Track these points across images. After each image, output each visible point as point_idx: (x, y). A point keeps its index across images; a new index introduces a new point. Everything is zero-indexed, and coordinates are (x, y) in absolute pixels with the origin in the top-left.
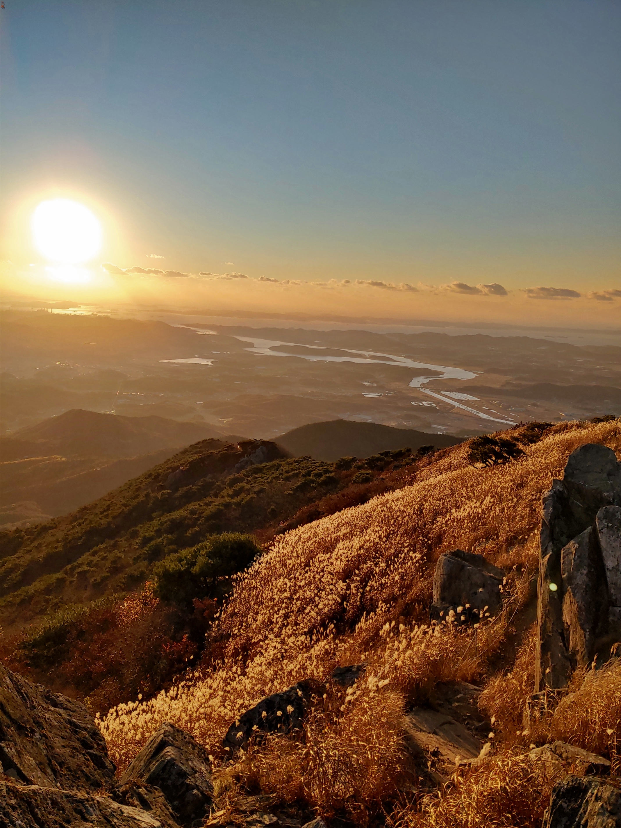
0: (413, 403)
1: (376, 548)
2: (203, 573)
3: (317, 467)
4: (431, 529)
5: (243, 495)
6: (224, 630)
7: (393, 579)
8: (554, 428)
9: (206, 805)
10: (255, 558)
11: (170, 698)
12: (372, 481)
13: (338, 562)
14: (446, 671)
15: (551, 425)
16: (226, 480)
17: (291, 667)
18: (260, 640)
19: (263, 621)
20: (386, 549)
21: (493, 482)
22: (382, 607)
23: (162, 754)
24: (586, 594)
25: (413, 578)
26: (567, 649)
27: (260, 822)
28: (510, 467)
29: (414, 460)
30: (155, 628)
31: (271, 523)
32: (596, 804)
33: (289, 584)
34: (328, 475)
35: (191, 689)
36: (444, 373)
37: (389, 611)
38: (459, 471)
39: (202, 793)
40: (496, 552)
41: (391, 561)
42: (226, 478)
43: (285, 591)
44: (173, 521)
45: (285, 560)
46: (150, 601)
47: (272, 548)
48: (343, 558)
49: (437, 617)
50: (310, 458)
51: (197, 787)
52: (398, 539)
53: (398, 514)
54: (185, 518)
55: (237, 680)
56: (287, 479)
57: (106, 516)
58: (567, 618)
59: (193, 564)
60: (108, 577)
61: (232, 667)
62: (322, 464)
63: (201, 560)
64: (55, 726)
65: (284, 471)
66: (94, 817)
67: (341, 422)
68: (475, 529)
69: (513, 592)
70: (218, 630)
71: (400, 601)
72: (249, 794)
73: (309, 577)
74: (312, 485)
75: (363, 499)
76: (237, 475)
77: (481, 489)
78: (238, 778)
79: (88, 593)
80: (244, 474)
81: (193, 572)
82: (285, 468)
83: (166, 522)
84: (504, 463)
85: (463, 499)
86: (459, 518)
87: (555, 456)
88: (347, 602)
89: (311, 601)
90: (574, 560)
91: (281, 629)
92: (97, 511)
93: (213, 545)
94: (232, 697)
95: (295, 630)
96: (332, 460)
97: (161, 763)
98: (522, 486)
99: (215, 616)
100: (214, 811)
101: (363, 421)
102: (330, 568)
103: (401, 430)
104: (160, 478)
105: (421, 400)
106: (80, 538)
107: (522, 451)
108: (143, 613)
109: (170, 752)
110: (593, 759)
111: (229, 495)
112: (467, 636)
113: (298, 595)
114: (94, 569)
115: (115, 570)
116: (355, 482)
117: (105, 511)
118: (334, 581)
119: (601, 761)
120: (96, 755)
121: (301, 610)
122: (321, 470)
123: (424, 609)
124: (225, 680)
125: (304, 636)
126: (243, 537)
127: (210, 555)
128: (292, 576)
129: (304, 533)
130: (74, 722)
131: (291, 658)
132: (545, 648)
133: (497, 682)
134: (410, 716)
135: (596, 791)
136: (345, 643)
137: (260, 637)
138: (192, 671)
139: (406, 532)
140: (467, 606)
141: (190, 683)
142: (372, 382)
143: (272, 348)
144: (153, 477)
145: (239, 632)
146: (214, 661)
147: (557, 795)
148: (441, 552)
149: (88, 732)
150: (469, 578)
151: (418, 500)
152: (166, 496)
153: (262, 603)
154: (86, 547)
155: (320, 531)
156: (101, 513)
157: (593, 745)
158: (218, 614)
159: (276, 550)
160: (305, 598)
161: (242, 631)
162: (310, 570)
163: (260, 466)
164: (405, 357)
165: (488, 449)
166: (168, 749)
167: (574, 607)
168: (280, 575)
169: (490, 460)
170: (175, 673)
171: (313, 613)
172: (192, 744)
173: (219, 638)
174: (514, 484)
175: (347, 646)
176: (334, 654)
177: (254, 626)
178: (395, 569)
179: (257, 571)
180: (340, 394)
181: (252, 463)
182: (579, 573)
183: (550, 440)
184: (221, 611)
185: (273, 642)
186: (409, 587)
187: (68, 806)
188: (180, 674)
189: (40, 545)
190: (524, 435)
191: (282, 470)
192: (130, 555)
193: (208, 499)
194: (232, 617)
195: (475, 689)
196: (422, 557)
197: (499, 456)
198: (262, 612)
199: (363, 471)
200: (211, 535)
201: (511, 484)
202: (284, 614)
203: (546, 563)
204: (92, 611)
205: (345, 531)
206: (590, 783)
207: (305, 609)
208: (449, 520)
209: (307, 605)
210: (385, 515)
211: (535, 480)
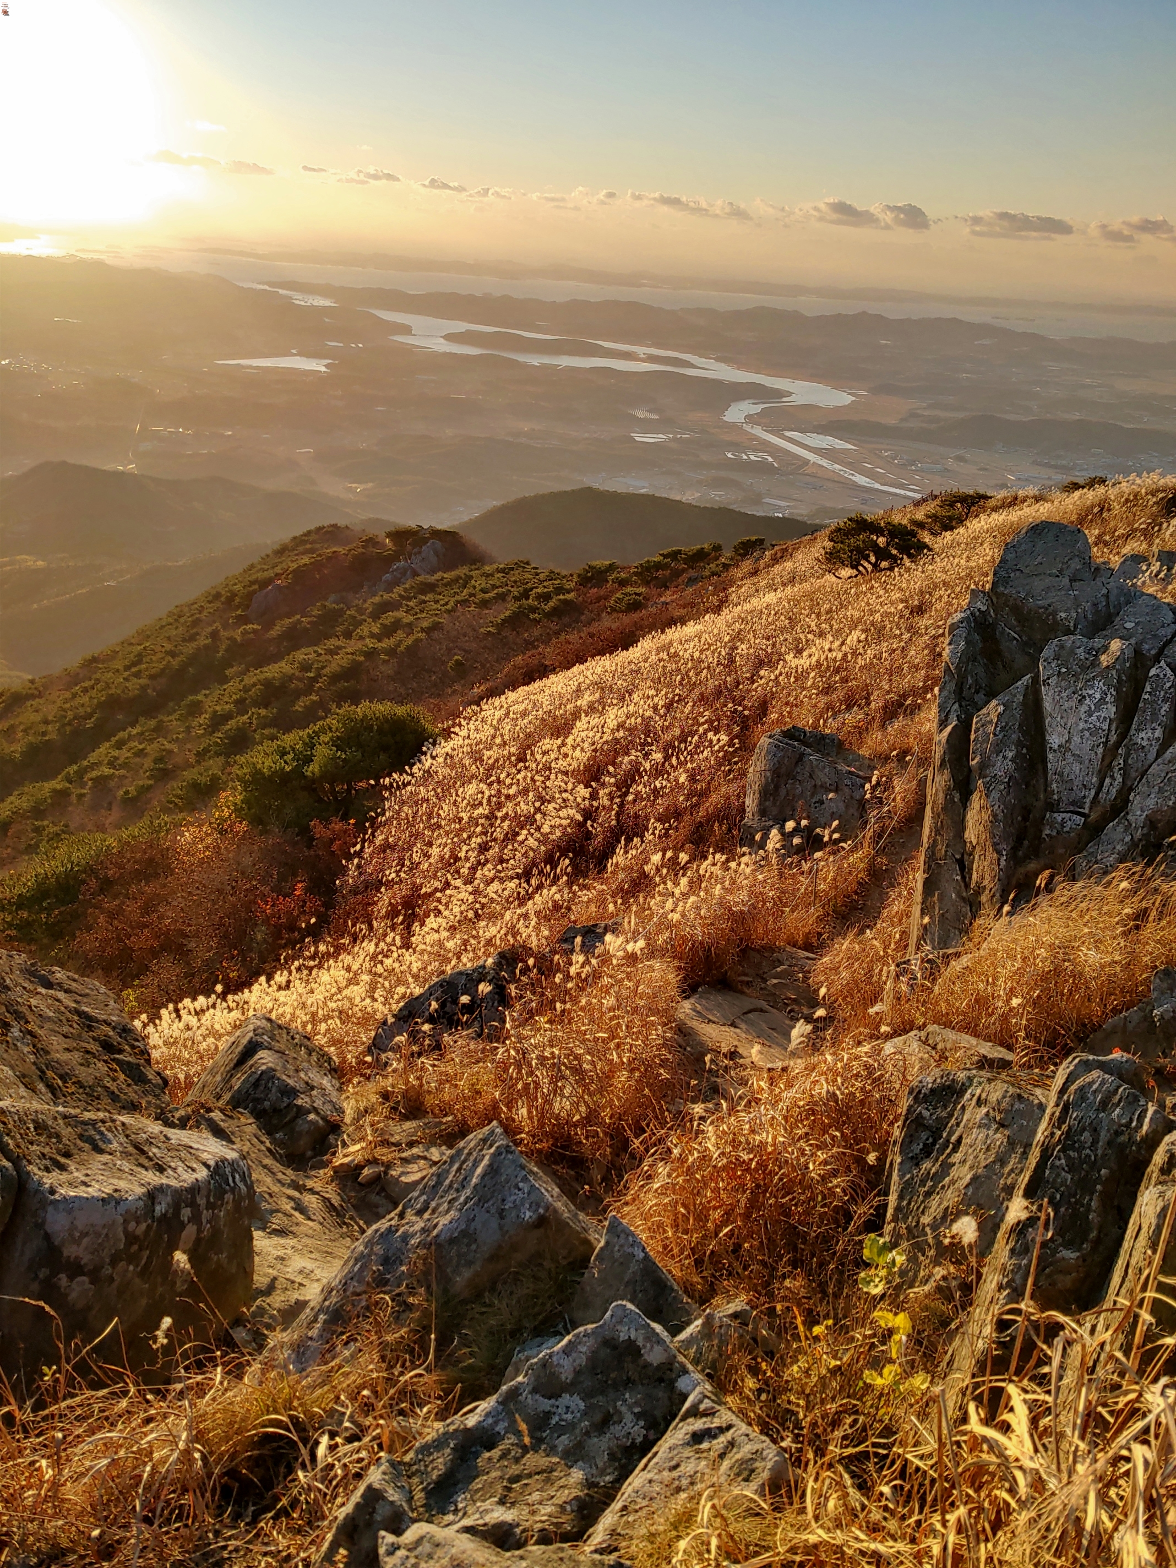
0: (730, 455)
1: (647, 726)
2: (330, 775)
3: (541, 581)
4: (749, 691)
5: (400, 634)
6: (371, 875)
7: (677, 780)
8: (992, 503)
9: (331, 1138)
10: (424, 749)
11: (275, 988)
12: (646, 607)
13: (578, 753)
14: (760, 931)
15: (986, 498)
16: (366, 605)
17: (493, 930)
18: (436, 890)
19: (442, 858)
20: (665, 729)
21: (868, 604)
22: (655, 828)
23: (251, 1062)
24: (1008, 793)
25: (712, 779)
26: (967, 886)
27: (425, 1158)
28: (901, 575)
29: (726, 567)
30: (243, 873)
31: (457, 687)
32: (977, 1110)
33: (487, 793)
34: (561, 597)
35: (314, 972)
36: (790, 394)
37: (666, 835)
38: (806, 586)
39: (324, 1118)
40: (861, 731)
41: (674, 750)
42: (365, 601)
43: (481, 804)
44: (267, 684)
45: (480, 751)
46: (230, 826)
47: (457, 729)
48: (586, 745)
49: (751, 843)
50: (528, 563)
51: (316, 1110)
52: (686, 711)
53: (690, 665)
54: (291, 678)
55: (395, 955)
56: (484, 604)
57: (137, 675)
58: (972, 834)
59: (309, 760)
60: (150, 787)
61: (385, 935)
62: (552, 576)
63: (322, 753)
64: (50, 1017)
65: (478, 588)
66: (115, 1145)
67: (589, 494)
68: (827, 691)
69: (888, 798)
70: (360, 874)
71: (687, 818)
72: (405, 1118)
73: (525, 778)
74: (531, 616)
75: (627, 641)
76: (386, 596)
77: (845, 617)
78: (386, 1096)
79: (116, 814)
80: (400, 596)
81: (309, 774)
82: (480, 583)
83: (254, 685)
84: (891, 569)
85: (810, 636)
86: (800, 670)
87: (986, 555)
88: (594, 821)
89: (529, 820)
90: (995, 735)
91: (473, 869)
92: (118, 665)
93: (344, 724)
94: (387, 984)
95: (500, 872)
96: (571, 568)
97: (250, 1076)
98: (920, 610)
99: (352, 850)
100: (344, 1145)
101: (631, 490)
102: (562, 764)
103: (705, 508)
104: (237, 600)
105: (745, 450)
106: (90, 716)
107: (927, 547)
108: (219, 848)
109: (265, 1059)
110: (987, 1049)
111: (372, 635)
112: (803, 873)
113: (505, 810)
114: (122, 772)
115: (164, 774)
116: (614, 610)
117: (134, 664)
118: (570, 786)
119: (999, 1053)
120: (129, 1063)
121: (511, 836)
122: (550, 586)
123: (730, 830)
124: (373, 957)
125: (517, 881)
126: (400, 711)
127: (338, 744)
128: (493, 778)
129: (516, 702)
130: (84, 1012)
131: (493, 917)
132: (930, 886)
133: (845, 945)
134: (692, 1000)
135: (978, 1091)
136: (589, 889)
137: (437, 884)
138: (316, 943)
139: (702, 698)
140: (804, 822)
141: (312, 963)
142: (650, 411)
143: (449, 337)
144: (223, 599)
145: (398, 876)
146: (354, 925)
147: (916, 1098)
148: (764, 732)
149: (114, 1028)
150: (811, 776)
151: (727, 639)
152: (252, 636)
153: (439, 827)
154: (101, 733)
155: (545, 700)
156: (127, 668)
157: (992, 1030)
158: (358, 847)
159: (464, 733)
160: (517, 816)
161: (403, 875)
162: (526, 768)
163: (432, 579)
164: (717, 359)
165: (863, 541)
166: (261, 1054)
167: (986, 816)
168: (472, 777)
169: (866, 564)
170: (284, 947)
171: (532, 842)
172: (307, 1047)
173: (361, 888)
174: (907, 607)
175: (591, 894)
176: (569, 909)
177: (425, 866)
178: (680, 763)
179: (428, 772)
180: (586, 435)
181: (415, 574)
182: (1000, 758)
183: (979, 524)
184: (364, 841)
185: (461, 894)
186: (704, 794)
187: (66, 1132)
188: (293, 948)
189: (12, 727)
190: (934, 517)
191: (474, 587)
192: (189, 746)
193: (333, 643)
194: (384, 851)
195: (808, 958)
196: (731, 740)
197: (882, 554)
198: (438, 842)
199: (629, 589)
200: (339, 707)
201: (901, 606)
202: (480, 845)
203: (944, 741)
204: (124, 844)
205: (591, 698)
206: (970, 1079)
207: (518, 834)
208: (781, 674)
209: (522, 828)
210: (664, 667)
211: (945, 599)
